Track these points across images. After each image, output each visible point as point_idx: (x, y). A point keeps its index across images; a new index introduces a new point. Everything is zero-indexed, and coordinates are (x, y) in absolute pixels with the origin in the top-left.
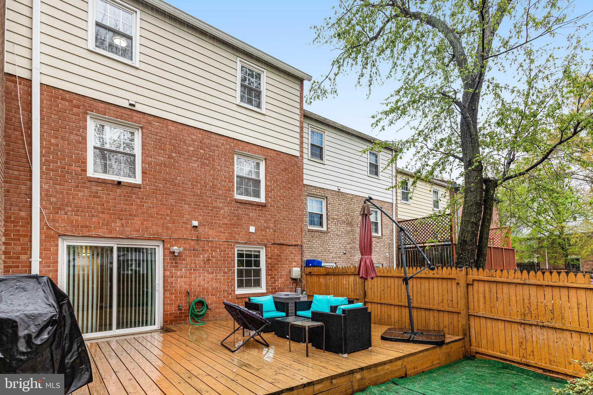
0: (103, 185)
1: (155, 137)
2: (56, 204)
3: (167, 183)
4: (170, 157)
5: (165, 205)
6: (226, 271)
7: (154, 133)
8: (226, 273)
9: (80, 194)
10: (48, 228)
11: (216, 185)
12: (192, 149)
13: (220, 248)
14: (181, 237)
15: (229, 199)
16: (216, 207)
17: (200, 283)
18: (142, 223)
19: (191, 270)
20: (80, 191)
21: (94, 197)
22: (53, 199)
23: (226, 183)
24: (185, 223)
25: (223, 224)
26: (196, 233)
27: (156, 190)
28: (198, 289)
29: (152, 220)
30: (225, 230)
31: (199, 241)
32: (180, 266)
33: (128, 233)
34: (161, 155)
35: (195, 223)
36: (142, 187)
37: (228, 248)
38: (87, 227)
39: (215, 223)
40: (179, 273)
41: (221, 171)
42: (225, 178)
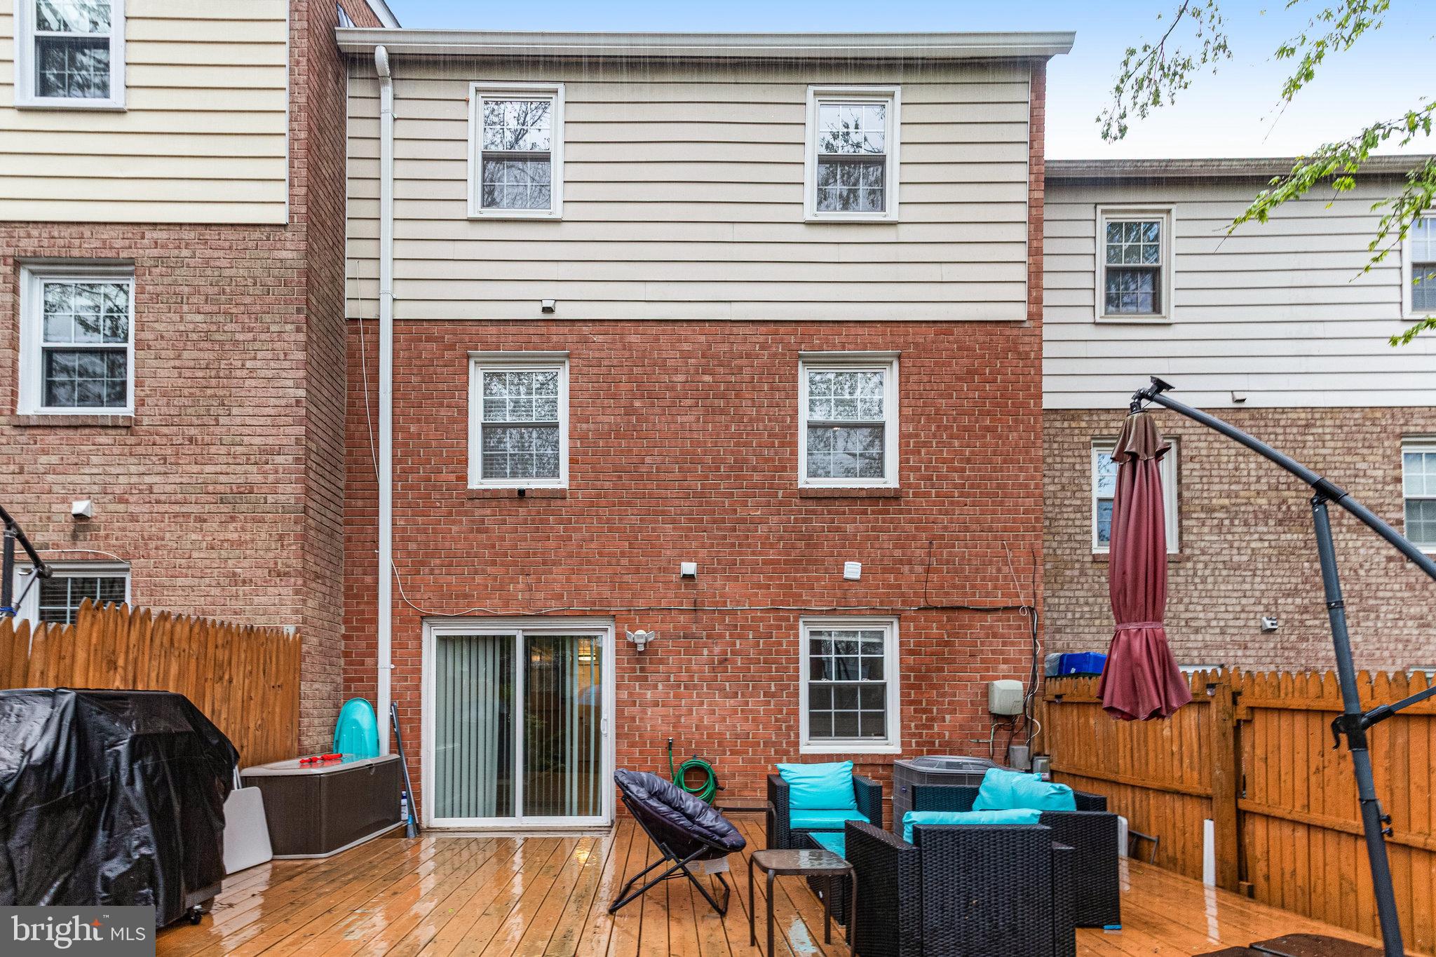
0: (494, 503)
1: (596, 370)
2: (416, 553)
3: (620, 477)
4: (630, 410)
5: (618, 530)
6: (773, 689)
7: (594, 362)
8: (773, 695)
9: (455, 528)
10: (406, 605)
11: (746, 461)
12: (681, 378)
13: (756, 629)
14: (653, 605)
15: (780, 493)
16: (743, 521)
17: (701, 719)
18: (568, 580)
19: (679, 686)
20: (454, 522)
21: (479, 531)
22: (412, 546)
23: (772, 450)
24: (665, 570)
25: (765, 562)
26: (690, 593)
27: (598, 496)
28: (697, 737)
29: (588, 570)
30: (771, 578)
31: (700, 614)
32: (651, 678)
33: (539, 604)
34: (608, 411)
35: (689, 568)
36: (568, 495)
37: (779, 628)
38: (466, 596)
39: (742, 562)
40: (649, 694)
41: (758, 420)
42: (769, 436)
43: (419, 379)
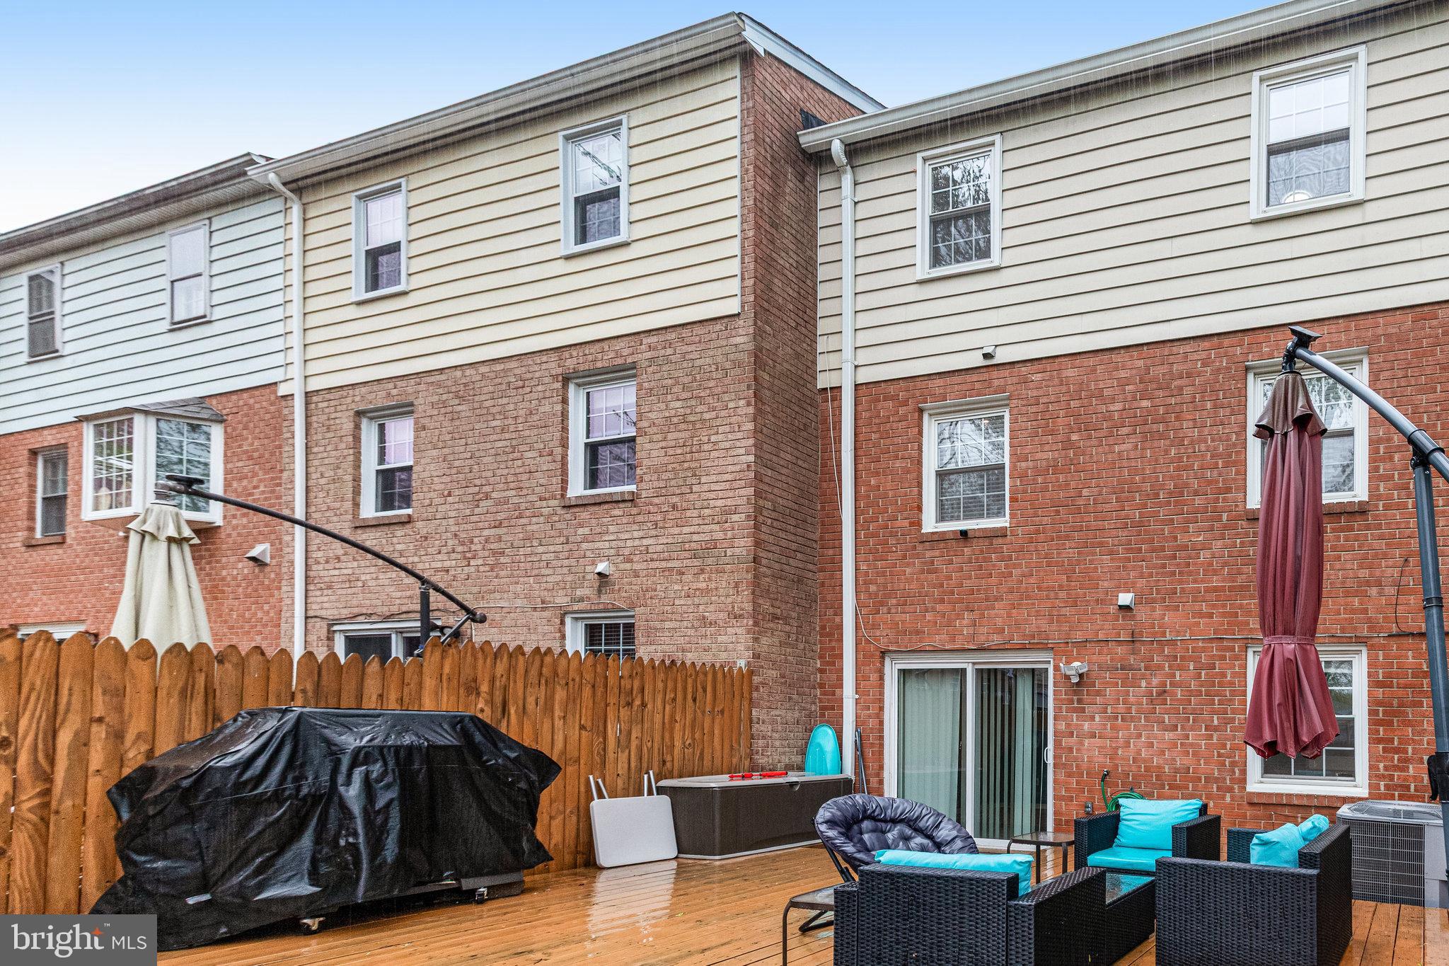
0: (942, 545)
1: (1034, 409)
2: (876, 595)
3: (1059, 511)
4: (1068, 444)
5: (1057, 564)
6: (1216, 722)
7: (1032, 401)
8: (1216, 728)
9: (908, 570)
10: (866, 642)
11: (1187, 485)
12: (1118, 406)
13: (1196, 660)
14: (1090, 637)
15: (1225, 516)
16: (1185, 548)
17: (1140, 752)
18: (1009, 615)
19: (1116, 718)
20: (908, 565)
21: (929, 572)
22: (873, 588)
23: (1215, 472)
24: (1103, 602)
25: (1207, 590)
26: (1127, 625)
27: (1037, 532)
28: (1134, 769)
29: (1028, 604)
30: (1214, 606)
31: (1137, 645)
33: (983, 638)
34: (1047, 448)
35: (1125, 598)
36: (1009, 533)
37: (1223, 658)
38: (918, 632)
39: (1183, 590)
40: (1086, 725)
41: (1200, 442)
42: (1212, 457)
43: (877, 436)
